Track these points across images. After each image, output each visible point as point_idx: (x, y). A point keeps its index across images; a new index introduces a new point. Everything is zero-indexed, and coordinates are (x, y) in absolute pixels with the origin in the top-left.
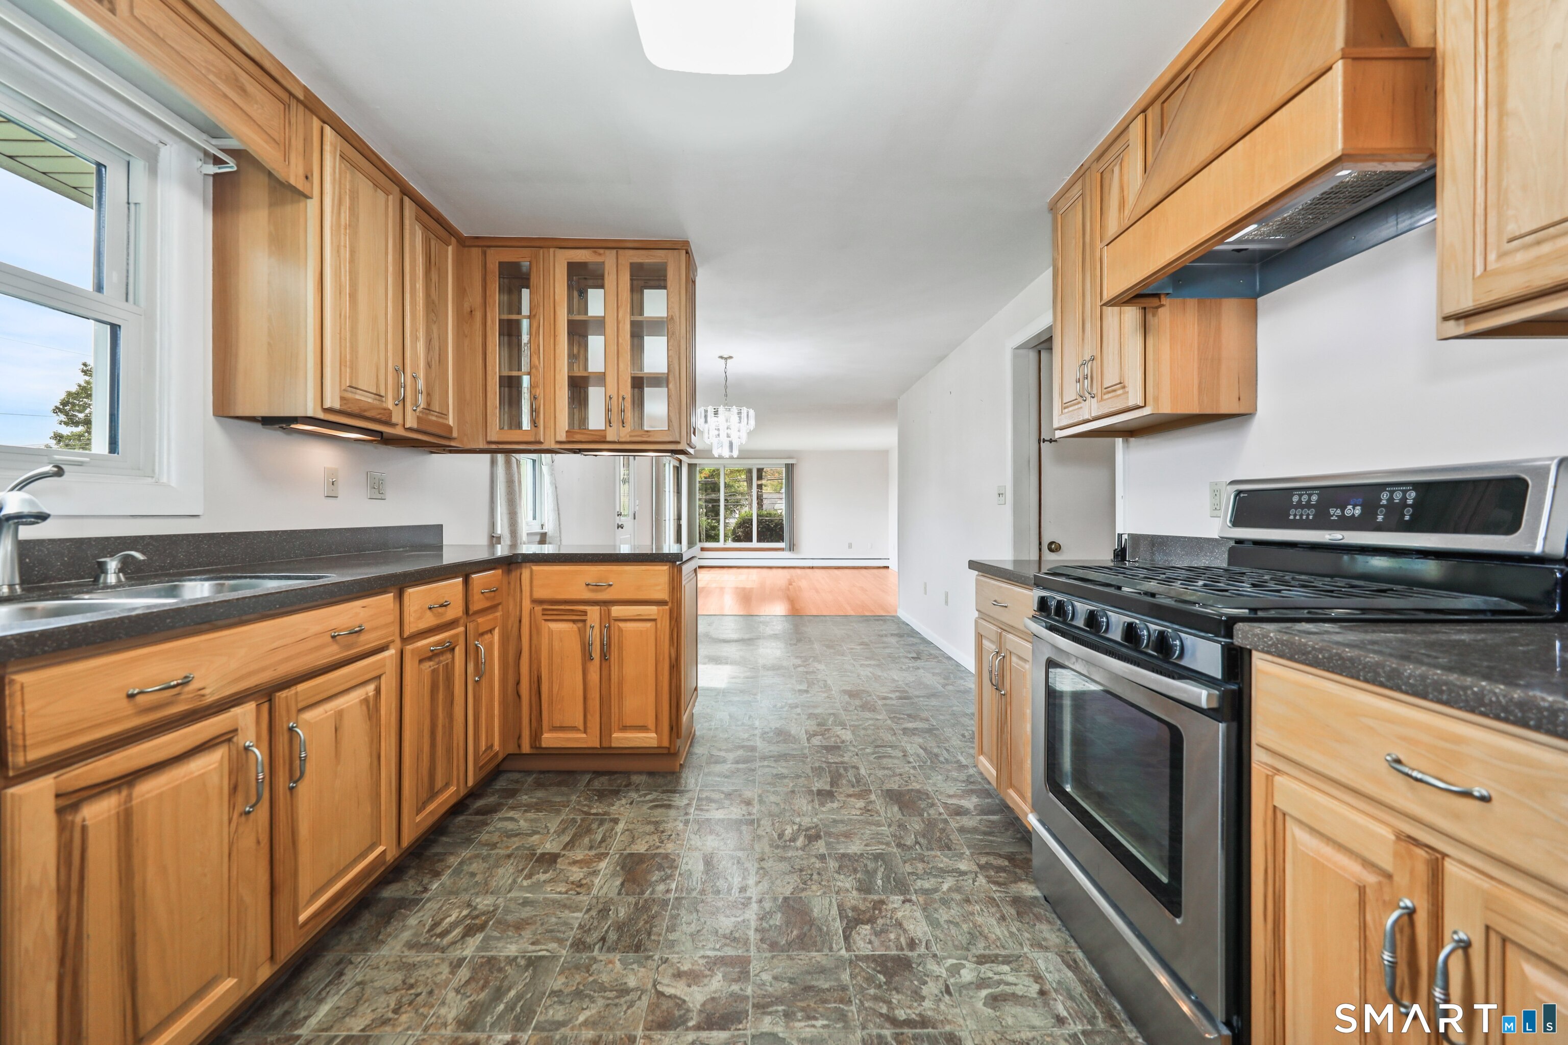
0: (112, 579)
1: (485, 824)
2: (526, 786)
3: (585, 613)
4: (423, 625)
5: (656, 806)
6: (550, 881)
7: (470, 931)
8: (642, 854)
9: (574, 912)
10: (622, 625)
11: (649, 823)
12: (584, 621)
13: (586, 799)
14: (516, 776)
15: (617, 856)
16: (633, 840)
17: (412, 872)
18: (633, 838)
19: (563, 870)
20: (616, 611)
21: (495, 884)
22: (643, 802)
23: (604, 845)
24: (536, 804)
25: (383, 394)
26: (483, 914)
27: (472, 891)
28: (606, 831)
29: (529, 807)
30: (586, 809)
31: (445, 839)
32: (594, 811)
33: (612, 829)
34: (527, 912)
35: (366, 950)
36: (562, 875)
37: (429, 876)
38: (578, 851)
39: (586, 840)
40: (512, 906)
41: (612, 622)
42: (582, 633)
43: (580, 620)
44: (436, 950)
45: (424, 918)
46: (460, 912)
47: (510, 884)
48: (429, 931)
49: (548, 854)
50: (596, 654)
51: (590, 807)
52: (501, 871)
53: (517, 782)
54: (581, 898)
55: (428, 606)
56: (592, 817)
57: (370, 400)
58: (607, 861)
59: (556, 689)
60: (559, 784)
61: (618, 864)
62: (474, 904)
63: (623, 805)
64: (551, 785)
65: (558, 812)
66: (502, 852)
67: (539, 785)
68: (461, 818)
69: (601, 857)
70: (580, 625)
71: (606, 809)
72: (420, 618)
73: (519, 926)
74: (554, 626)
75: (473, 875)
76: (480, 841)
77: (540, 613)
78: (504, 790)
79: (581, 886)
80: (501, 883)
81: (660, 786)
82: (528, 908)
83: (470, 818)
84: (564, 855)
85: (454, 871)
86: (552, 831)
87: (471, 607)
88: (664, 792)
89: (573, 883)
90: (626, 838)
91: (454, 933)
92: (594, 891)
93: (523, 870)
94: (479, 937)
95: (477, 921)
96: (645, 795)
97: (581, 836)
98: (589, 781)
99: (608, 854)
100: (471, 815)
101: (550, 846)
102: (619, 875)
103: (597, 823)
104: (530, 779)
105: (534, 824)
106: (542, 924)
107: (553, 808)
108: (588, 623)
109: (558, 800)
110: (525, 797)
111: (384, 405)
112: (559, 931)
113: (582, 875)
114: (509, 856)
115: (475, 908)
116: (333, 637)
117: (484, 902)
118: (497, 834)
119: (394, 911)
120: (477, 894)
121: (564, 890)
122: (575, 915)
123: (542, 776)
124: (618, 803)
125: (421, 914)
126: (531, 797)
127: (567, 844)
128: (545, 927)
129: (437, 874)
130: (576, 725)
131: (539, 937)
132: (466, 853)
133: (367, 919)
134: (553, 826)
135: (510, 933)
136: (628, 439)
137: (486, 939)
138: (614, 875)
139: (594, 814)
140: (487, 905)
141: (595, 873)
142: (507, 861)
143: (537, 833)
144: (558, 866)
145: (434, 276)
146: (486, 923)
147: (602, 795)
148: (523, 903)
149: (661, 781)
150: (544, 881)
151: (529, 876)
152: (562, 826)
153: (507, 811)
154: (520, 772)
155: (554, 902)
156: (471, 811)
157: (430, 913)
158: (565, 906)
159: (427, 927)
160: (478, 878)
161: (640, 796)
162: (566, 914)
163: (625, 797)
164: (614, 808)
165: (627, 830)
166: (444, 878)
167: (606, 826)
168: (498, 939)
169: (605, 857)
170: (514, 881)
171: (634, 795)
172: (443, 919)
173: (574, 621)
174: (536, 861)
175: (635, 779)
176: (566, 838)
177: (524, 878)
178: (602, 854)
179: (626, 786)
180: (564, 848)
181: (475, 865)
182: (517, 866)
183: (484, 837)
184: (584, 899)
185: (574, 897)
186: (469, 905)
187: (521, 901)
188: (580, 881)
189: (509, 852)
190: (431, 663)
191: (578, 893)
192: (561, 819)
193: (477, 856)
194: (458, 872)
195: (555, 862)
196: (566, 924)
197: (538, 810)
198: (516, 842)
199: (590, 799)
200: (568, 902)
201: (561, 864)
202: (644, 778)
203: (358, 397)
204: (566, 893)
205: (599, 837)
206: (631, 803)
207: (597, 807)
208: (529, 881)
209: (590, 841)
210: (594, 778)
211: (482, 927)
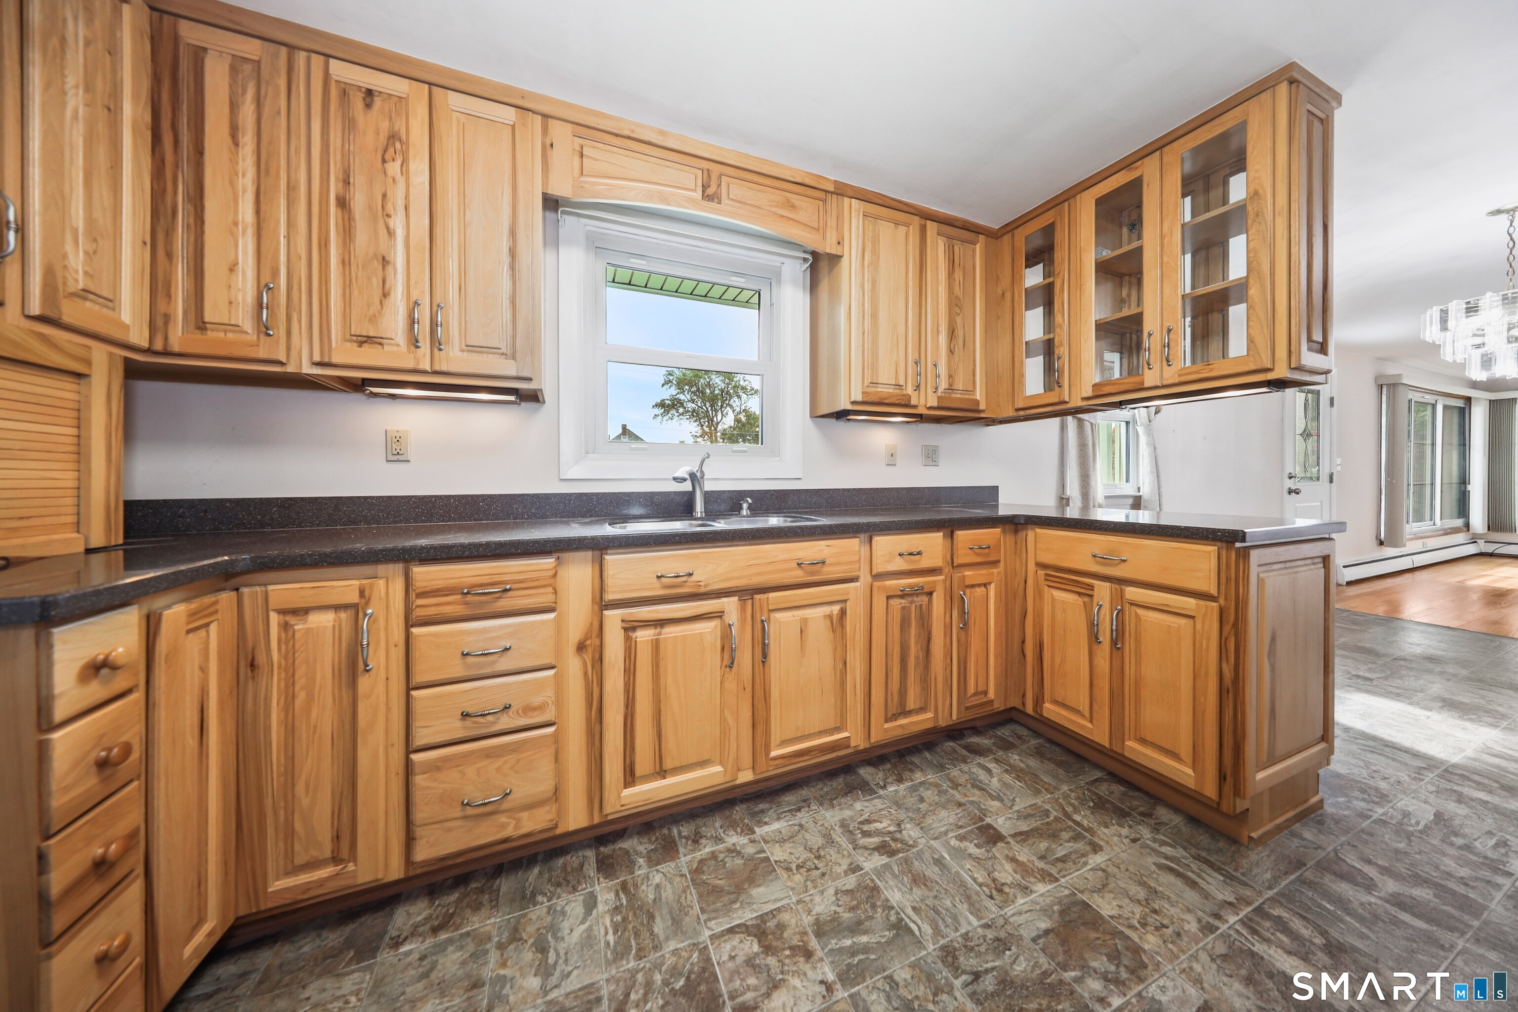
0: (744, 512)
1: (965, 761)
2: (1024, 747)
3: (1091, 587)
4: (891, 567)
5: (1171, 870)
6: (977, 859)
7: (883, 849)
8: (1101, 917)
9: (972, 913)
10: (1140, 612)
11: (1143, 884)
12: (1091, 596)
13: (1078, 798)
14: (1023, 732)
15: (1067, 892)
16: (1101, 889)
17: (888, 766)
18: (1104, 886)
19: (996, 858)
20: (1131, 592)
21: (930, 821)
22: (1153, 850)
23: (1060, 865)
24: (1022, 770)
25: (902, 383)
26: (902, 841)
27: (910, 814)
28: (1075, 852)
29: (1011, 769)
30: (1069, 809)
31: (927, 755)
32: (1077, 818)
33: (1084, 855)
34: (932, 872)
35: (821, 804)
36: (990, 863)
37: (895, 778)
38: (1026, 850)
39: (1043, 845)
40: (927, 855)
41: (1127, 606)
42: (1088, 608)
43: (1087, 593)
44: (852, 843)
45: (866, 810)
46: (890, 825)
47: (941, 833)
48: (861, 823)
49: (995, 829)
50: (1105, 637)
51: (1076, 810)
52: (943, 813)
53: (1020, 737)
54: (989, 904)
55: (899, 552)
56: (1070, 823)
57: (891, 391)
58: (1049, 887)
59: (1058, 661)
60: (1060, 764)
61: (1060, 903)
62: (903, 827)
63: (1120, 836)
64: (1049, 759)
65: (1037, 792)
66: (958, 797)
67: (1039, 753)
68: (951, 744)
69: (1046, 877)
70: (1087, 599)
71: (1095, 826)
72: (888, 562)
73: (918, 880)
74: (1057, 594)
75: (922, 800)
76: (949, 774)
77: (1043, 578)
78: (1002, 739)
79: (1000, 891)
80: (935, 825)
81: (1196, 846)
82: (936, 869)
83: (958, 748)
84: (1008, 843)
85: (912, 786)
86: (1016, 808)
87: (955, 559)
88: (1198, 858)
89: (994, 880)
90: (1095, 879)
91: (872, 840)
92: (1009, 911)
93: (961, 827)
94: (885, 860)
95: (893, 844)
96: (1163, 843)
97: (1041, 835)
98: (1096, 780)
99: (1057, 880)
100: (960, 745)
101: (1002, 823)
102: (1050, 917)
103: (1071, 834)
104: (1034, 742)
105: (1004, 790)
106: (936, 897)
107: (1034, 784)
108: (1095, 599)
109: (1046, 779)
110: (1016, 757)
111: (905, 392)
112: (943, 920)
113: (1009, 880)
114: (960, 805)
115: (900, 832)
116: (798, 564)
117: (911, 832)
118: (967, 777)
119: (855, 789)
120: (912, 819)
121: (980, 880)
122: (972, 918)
123: (1048, 745)
124: (1115, 828)
125: (866, 804)
126: (1021, 761)
127: (1021, 833)
128: (936, 902)
129: (900, 780)
130: (1081, 709)
131: (923, 907)
132: (931, 777)
133: (839, 782)
134: (1021, 804)
135: (906, 879)
136: (1176, 381)
137: (886, 867)
138: (1045, 911)
139: (1075, 822)
140: (910, 836)
141: (1026, 890)
142: (955, 807)
143: (1002, 801)
144: (994, 850)
145: (958, 275)
146: (897, 851)
147: (1100, 805)
148: (937, 860)
149: (1204, 839)
150: (970, 855)
151: (961, 838)
152: (1029, 811)
153: (990, 761)
154: (1029, 729)
155: (963, 884)
156: (962, 742)
157: (872, 808)
158: (968, 898)
159: (862, 819)
160: (923, 806)
161: (1155, 840)
162: (963, 908)
163: (1130, 827)
164: (1106, 831)
165: (1104, 871)
166: (902, 786)
167: (1080, 846)
168: (895, 876)
169: (1051, 882)
170: (946, 833)
171: (1146, 833)
172: (875, 821)
173: (1079, 594)
174: (977, 828)
175: (1163, 813)
176: (1024, 827)
177: (956, 837)
178: (1050, 875)
179: (1142, 814)
180: (1014, 836)
181: (930, 792)
182: (959, 819)
183: (955, 772)
184: (992, 909)
185: (984, 897)
186: (899, 825)
187: (936, 856)
188: (1003, 884)
189: (963, 800)
190: (903, 601)
191: (991, 897)
192: (1034, 802)
193: (937, 786)
194: (914, 789)
195: (995, 843)
196: (955, 918)
197: (1018, 778)
198: (976, 795)
199: (1082, 801)
200: (975, 897)
201: (999, 850)
202: (1177, 819)
203: (879, 390)
204: (980, 885)
205: (1061, 852)
206: (1134, 841)
207: (1084, 816)
208: (957, 843)
209: (1048, 849)
210: (1106, 780)
211: (892, 853)
